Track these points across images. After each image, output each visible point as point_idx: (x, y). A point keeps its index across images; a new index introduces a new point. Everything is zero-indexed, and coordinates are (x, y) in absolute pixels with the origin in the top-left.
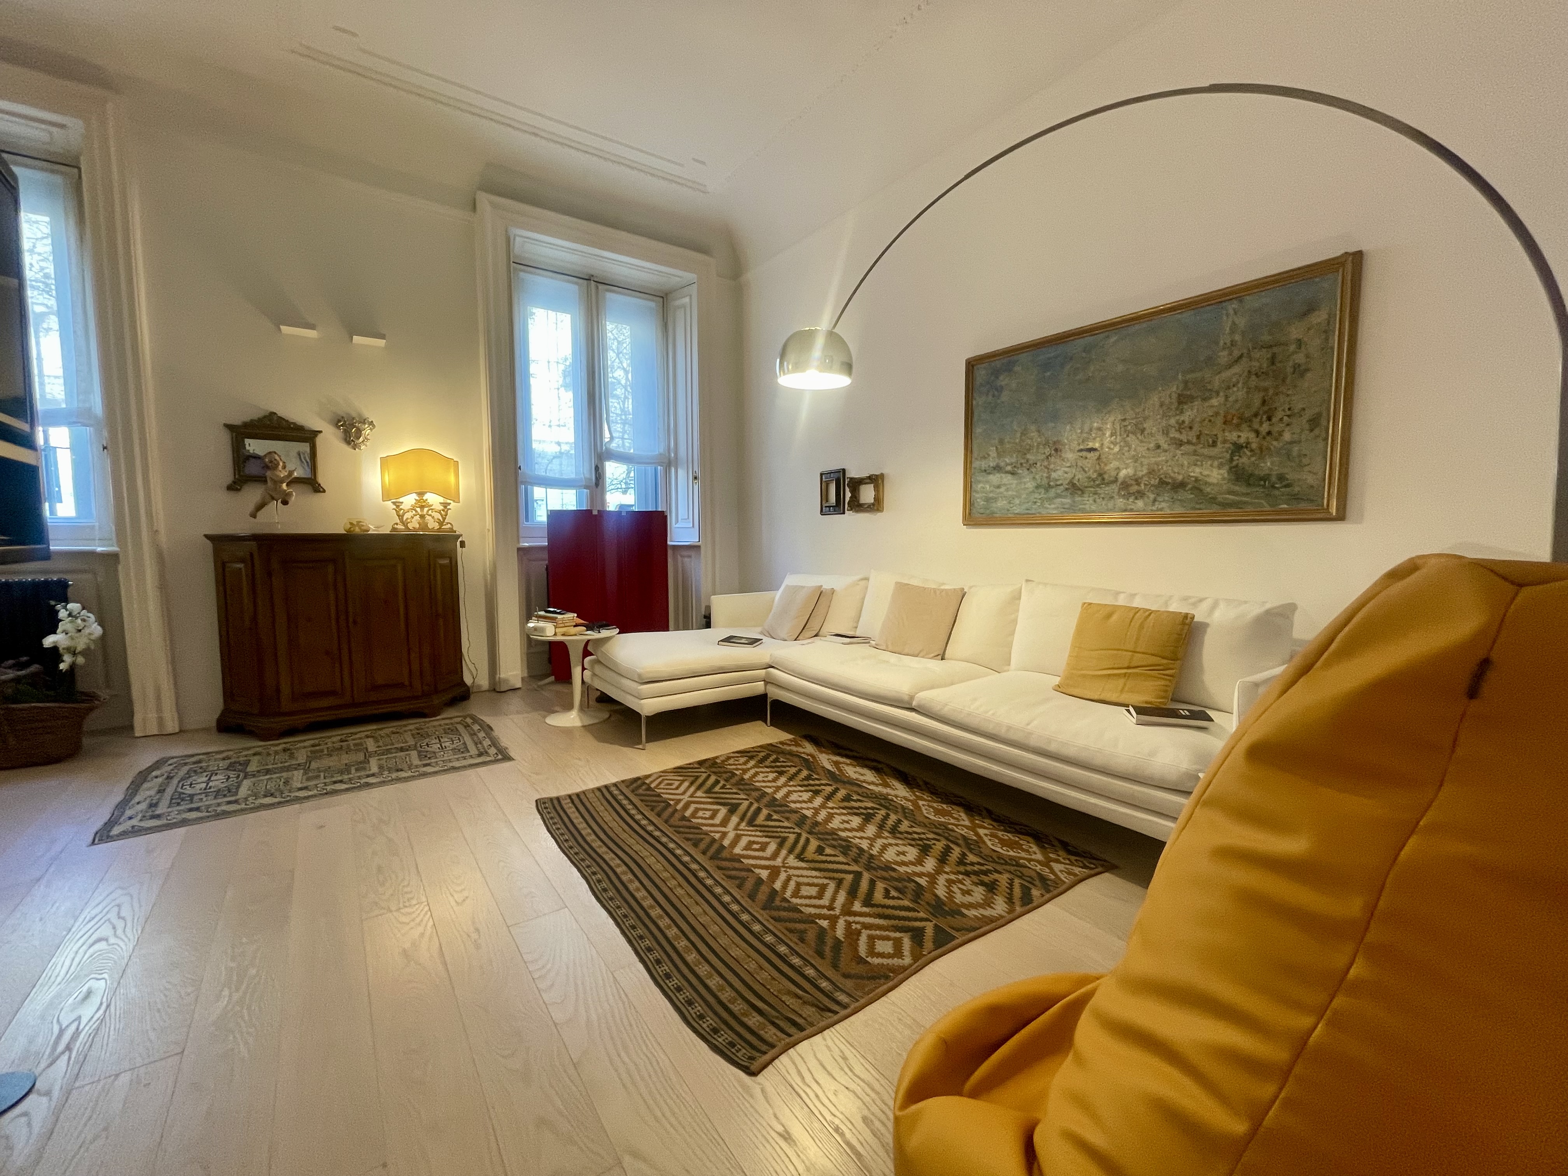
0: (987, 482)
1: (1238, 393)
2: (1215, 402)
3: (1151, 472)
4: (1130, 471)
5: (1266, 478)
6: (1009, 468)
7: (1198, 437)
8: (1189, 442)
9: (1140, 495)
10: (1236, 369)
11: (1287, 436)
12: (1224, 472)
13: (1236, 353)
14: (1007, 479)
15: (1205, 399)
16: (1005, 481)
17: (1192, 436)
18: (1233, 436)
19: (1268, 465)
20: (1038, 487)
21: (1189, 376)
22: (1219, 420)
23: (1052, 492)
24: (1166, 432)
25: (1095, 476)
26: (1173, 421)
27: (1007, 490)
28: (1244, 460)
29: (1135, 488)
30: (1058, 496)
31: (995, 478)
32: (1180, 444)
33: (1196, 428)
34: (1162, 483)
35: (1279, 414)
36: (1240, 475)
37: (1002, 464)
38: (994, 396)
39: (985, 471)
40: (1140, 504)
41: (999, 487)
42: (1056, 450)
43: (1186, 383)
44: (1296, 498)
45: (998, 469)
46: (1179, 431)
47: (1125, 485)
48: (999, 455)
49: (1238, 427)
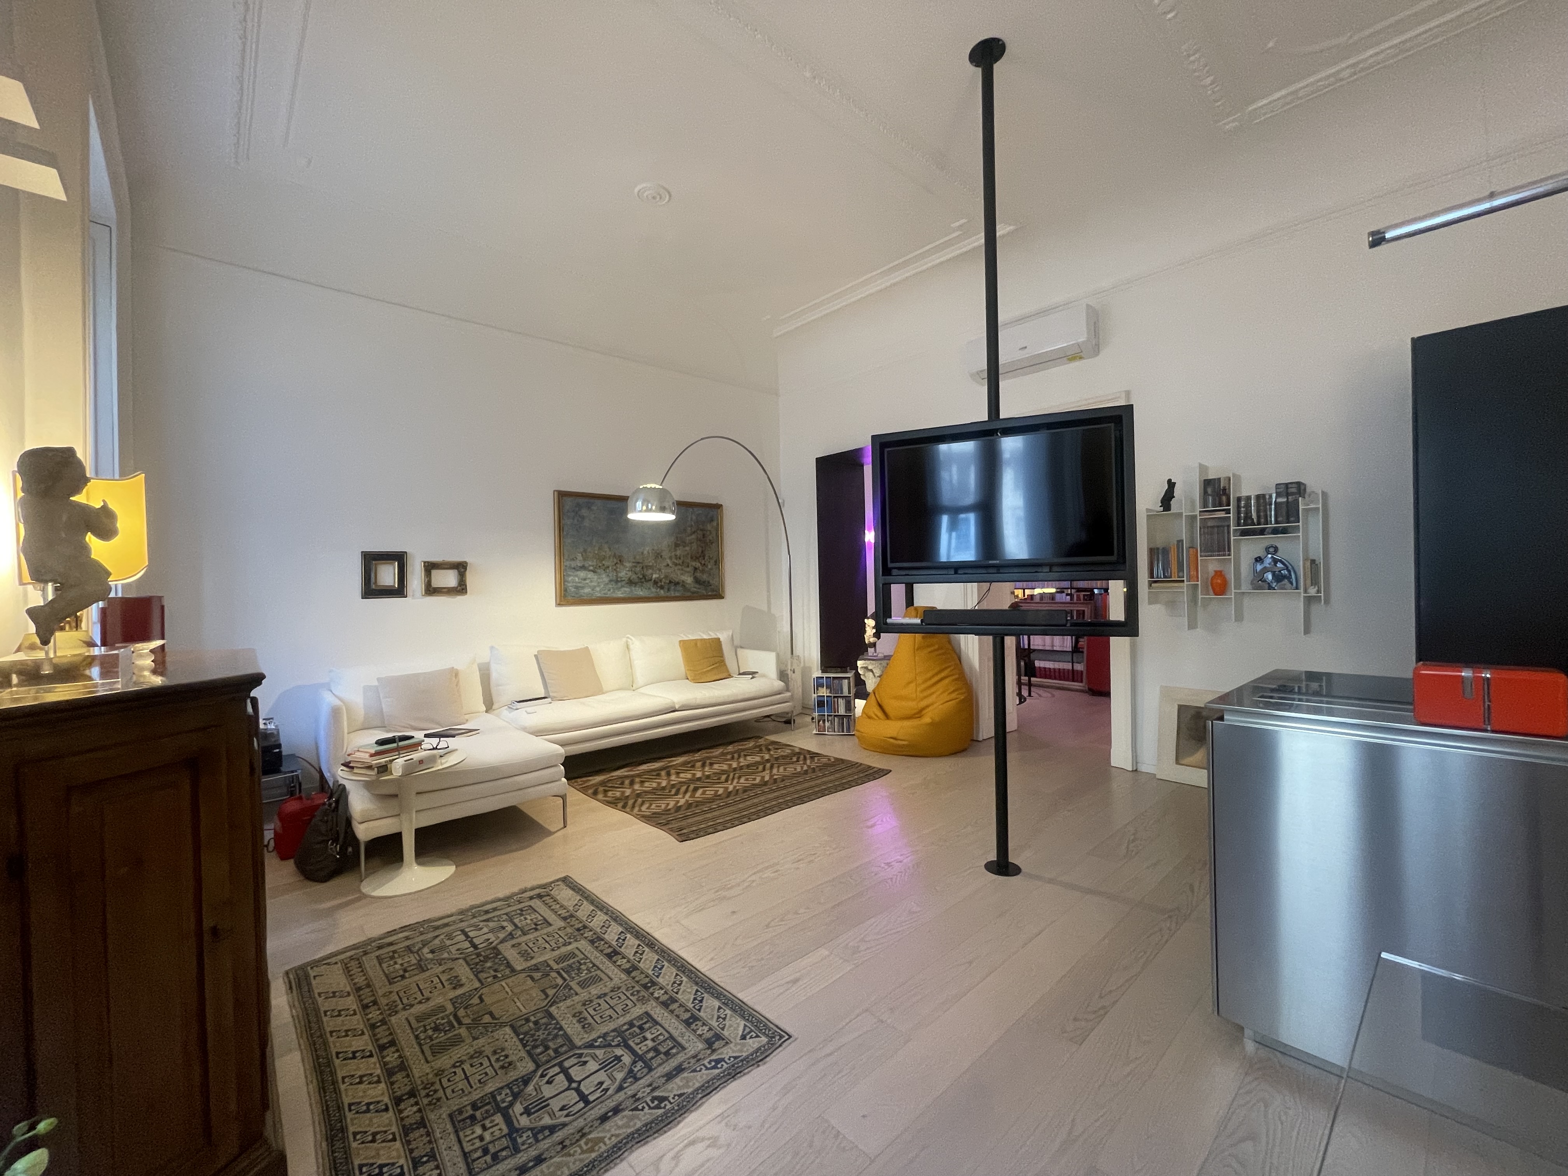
0: (576, 576)
1: (694, 546)
2: (687, 548)
3: (666, 577)
4: (657, 576)
5: (704, 582)
6: (591, 568)
7: (683, 563)
8: (679, 564)
9: (662, 587)
10: (693, 536)
11: (709, 567)
12: (692, 578)
13: (693, 530)
14: (590, 575)
15: (684, 547)
16: (589, 576)
17: (681, 561)
18: (694, 564)
19: (705, 577)
20: (611, 581)
21: (679, 535)
22: (689, 556)
23: (620, 584)
24: (671, 558)
25: (641, 577)
26: (673, 554)
27: (591, 582)
28: (698, 574)
29: (659, 584)
30: (622, 586)
31: (582, 574)
32: (676, 565)
33: (682, 558)
34: (670, 582)
35: (706, 558)
36: (697, 581)
37: (587, 565)
38: (578, 520)
39: (574, 568)
40: (662, 592)
41: (585, 579)
42: (620, 561)
43: (677, 538)
44: (713, 590)
45: (583, 568)
46: (676, 559)
47: (655, 583)
48: (585, 560)
49: (695, 561)
